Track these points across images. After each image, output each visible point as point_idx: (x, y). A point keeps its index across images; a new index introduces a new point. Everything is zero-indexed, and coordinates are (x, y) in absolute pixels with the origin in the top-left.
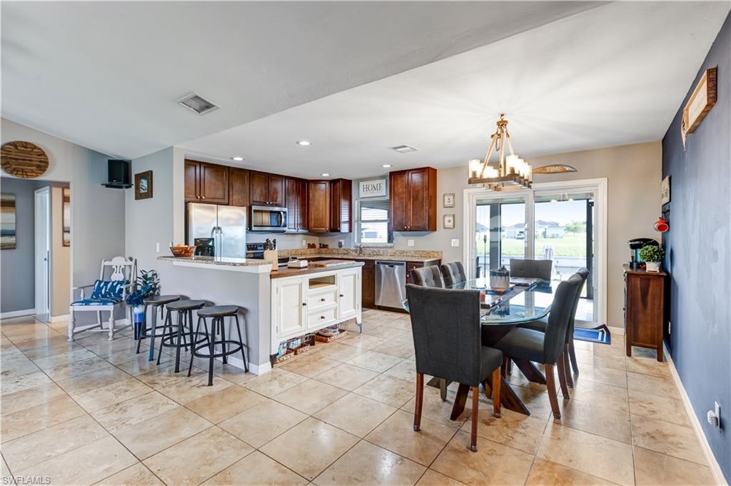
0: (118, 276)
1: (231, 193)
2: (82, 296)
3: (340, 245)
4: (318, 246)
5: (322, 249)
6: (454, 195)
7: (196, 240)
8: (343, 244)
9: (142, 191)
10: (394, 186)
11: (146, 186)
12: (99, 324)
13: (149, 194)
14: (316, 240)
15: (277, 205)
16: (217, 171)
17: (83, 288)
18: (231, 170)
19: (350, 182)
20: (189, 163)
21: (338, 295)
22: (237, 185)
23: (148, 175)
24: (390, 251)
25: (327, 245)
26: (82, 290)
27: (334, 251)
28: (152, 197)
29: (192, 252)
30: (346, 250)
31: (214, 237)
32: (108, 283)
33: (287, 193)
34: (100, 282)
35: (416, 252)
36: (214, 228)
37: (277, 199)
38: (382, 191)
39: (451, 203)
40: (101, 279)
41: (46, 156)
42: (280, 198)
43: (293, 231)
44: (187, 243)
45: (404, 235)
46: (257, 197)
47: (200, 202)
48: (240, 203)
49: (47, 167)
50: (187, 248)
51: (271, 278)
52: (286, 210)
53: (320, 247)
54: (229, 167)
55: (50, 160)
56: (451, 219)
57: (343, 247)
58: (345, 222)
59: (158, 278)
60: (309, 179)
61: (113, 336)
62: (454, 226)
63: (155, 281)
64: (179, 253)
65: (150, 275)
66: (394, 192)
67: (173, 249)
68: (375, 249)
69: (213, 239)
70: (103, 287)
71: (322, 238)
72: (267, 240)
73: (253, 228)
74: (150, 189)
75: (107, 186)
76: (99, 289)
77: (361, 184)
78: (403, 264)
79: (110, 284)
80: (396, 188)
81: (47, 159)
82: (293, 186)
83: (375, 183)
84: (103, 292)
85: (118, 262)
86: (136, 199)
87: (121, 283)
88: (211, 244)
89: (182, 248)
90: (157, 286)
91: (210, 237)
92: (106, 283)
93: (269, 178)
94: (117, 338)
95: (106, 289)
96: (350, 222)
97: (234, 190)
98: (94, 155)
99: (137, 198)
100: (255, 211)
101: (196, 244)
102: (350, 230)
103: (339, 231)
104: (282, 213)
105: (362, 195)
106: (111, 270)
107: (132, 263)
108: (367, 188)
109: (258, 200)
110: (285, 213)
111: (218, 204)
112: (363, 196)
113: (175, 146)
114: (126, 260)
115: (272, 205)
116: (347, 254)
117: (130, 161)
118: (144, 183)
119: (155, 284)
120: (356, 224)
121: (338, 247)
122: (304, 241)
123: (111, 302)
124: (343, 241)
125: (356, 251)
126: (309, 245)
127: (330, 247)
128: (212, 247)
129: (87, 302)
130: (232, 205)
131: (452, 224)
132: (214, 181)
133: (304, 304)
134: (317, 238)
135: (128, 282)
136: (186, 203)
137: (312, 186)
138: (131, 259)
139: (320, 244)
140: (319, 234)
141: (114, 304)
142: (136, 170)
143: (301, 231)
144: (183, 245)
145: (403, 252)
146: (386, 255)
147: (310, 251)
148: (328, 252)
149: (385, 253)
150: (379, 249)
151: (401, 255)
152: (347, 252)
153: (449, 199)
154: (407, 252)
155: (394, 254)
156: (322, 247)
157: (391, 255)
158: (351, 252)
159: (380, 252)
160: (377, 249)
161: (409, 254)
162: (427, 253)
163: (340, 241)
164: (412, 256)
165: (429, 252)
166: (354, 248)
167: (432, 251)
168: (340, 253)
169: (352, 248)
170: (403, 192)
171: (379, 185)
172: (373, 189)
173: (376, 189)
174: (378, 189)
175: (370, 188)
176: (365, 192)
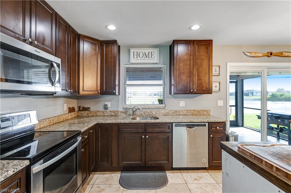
3: (106, 107)
4: (76, 109)
5: (83, 112)
6: (220, 66)
8: (109, 106)
19: (119, 47)
24: (163, 111)
25: (89, 108)
27: (98, 114)
30: (114, 112)
35: (187, 111)
39: (218, 72)
45: (175, 98)
53: (79, 110)
56: (218, 85)
57: (109, 110)
62: (219, 90)
68: (146, 110)
71: (80, 101)
78: (205, 125)
83: (147, 51)
96: (119, 85)
102: (119, 93)
108: (138, 55)
110: (59, 66)
112: (132, 62)
116: (115, 116)
120: (124, 87)
121: (102, 109)
122: (65, 105)
124: (109, 104)
126: (69, 108)
127: (91, 110)
131: (218, 88)
134: (76, 101)
139: (79, 107)
145: (176, 111)
146: (159, 114)
147: (71, 115)
148: (90, 115)
149: (158, 113)
150: (151, 110)
151: (174, 114)
152: (115, 114)
153: (215, 69)
154: (179, 112)
155: (166, 114)
156: (82, 110)
157: (163, 115)
158: (120, 114)
159: (153, 113)
160: (149, 109)
161: (182, 113)
162: (199, 112)
163: (106, 103)
164: (184, 115)
165: (199, 111)
166: (123, 110)
167: (202, 110)
168: (106, 115)
169: (121, 109)
170: (188, 59)
171: (150, 53)
172: (144, 57)
173: (148, 57)
174: (150, 56)
175: (141, 55)
176: (135, 58)
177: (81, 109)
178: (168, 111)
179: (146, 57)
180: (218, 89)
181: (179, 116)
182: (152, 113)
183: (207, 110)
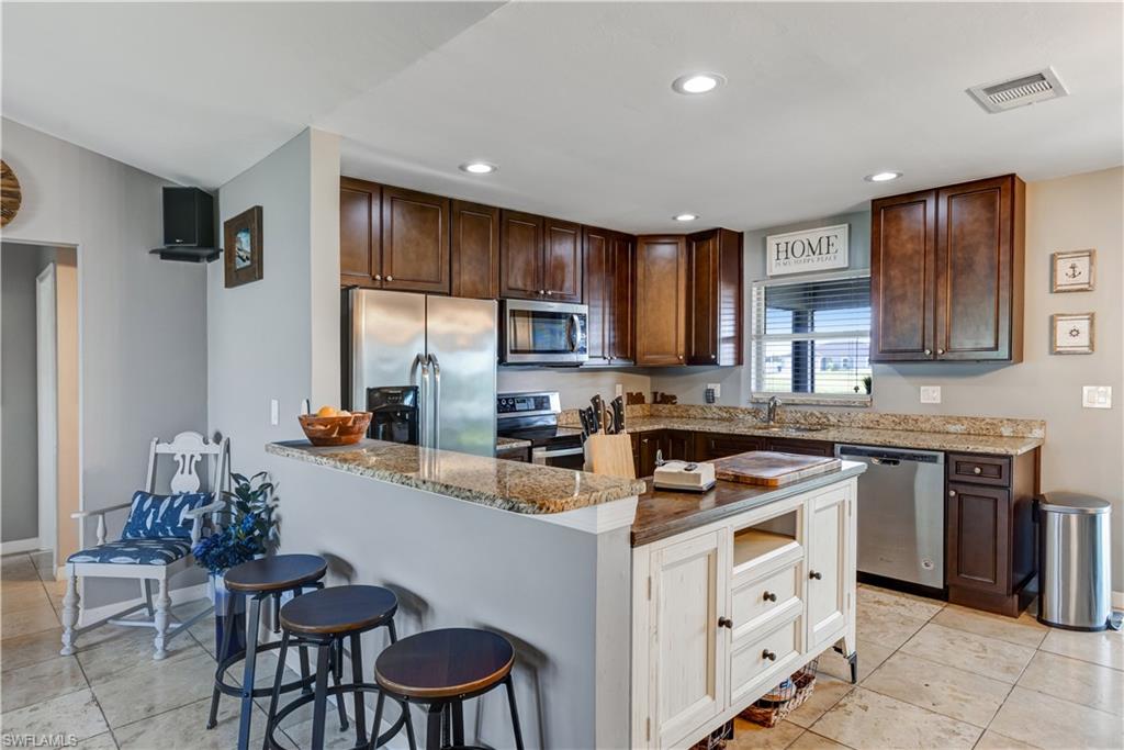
0: (186, 483)
1: (455, 267)
2: (100, 533)
3: (709, 397)
4: (648, 399)
5: (661, 407)
6: (1091, 254)
7: (370, 391)
8: (717, 394)
9: (240, 264)
10: (886, 237)
11: (248, 249)
12: (144, 600)
13: (254, 271)
14: (643, 385)
15: (562, 299)
16: (423, 209)
17: (102, 513)
18: (456, 208)
19: (740, 236)
20: (355, 189)
21: (806, 573)
22: (469, 249)
23: (251, 221)
24: (859, 414)
25: (674, 397)
26: (101, 517)
27: (693, 413)
28: (261, 277)
29: (360, 432)
30: (727, 409)
31: (418, 384)
32: (162, 499)
33: (587, 268)
34: (145, 496)
35: (948, 419)
36: (418, 360)
37: (563, 281)
38: (839, 256)
39: (1082, 278)
40: (148, 491)
41: (14, 179)
42: (571, 280)
43: (600, 362)
44: (346, 403)
45: (904, 374)
46: (517, 279)
47: (383, 286)
48: (477, 292)
49: (17, 208)
50: (348, 419)
51: (632, 545)
52: (584, 309)
53: (655, 402)
54: (451, 201)
55: (23, 191)
56: (1083, 325)
57: (717, 403)
58: (727, 340)
59: (276, 494)
60: (636, 234)
61: (164, 649)
62: (1092, 347)
63: (269, 501)
64: (324, 437)
65: (255, 486)
66: (887, 254)
67: (306, 422)
68: (809, 410)
69: (415, 389)
70: (149, 509)
72: (595, 400)
73: (510, 358)
74: (256, 258)
75: (165, 255)
76: (141, 515)
77: (772, 241)
78: (933, 459)
79: (167, 502)
80: (891, 242)
81: (18, 187)
82: (600, 250)
84: (149, 525)
85: (187, 445)
86: (226, 286)
87: (191, 500)
88: (408, 401)
89: (332, 421)
90: (273, 517)
91: (406, 383)
92: (159, 500)
93: (545, 228)
94: (176, 652)
95: (155, 517)
96: (738, 339)
97: (464, 260)
98: (130, 176)
99: (229, 283)
100: (514, 313)
101: (370, 408)
102: (739, 360)
103: (714, 362)
104: (576, 318)
105: (774, 268)
106: (169, 465)
107: (219, 449)
108: (790, 249)
109: (520, 284)
110: (582, 317)
111: (427, 293)
113: (313, 127)
114: (206, 442)
115: (553, 299)
116: (730, 420)
117: (217, 191)
118: (244, 241)
119: (270, 510)
120: (754, 343)
121: (701, 402)
122: (620, 386)
123: (161, 556)
124: (717, 389)
125: (755, 413)
126: (628, 393)
127: (679, 401)
128: (414, 410)
129: (104, 553)
130: (458, 296)
131: (1083, 339)
132: (414, 233)
133: (722, 623)
134: (648, 379)
135: (209, 500)
136: (346, 293)
137: (642, 250)
138: (218, 437)
139: (655, 394)
140: (653, 371)
141: (169, 560)
142: (227, 211)
143: (618, 363)
144: (335, 411)
145: (906, 419)
146: (848, 424)
147: (632, 410)
148: (675, 414)
149: (844, 419)
150: (825, 410)
151: (897, 428)
152: (730, 415)
153: (1073, 267)
154: (916, 421)
155: (871, 425)
156: (660, 402)
157: (862, 428)
158: (741, 416)
159: (830, 417)
160: (817, 408)
161: (927, 426)
162: (991, 424)
163: (710, 386)
164: (935, 432)
165: (995, 422)
166: (750, 406)
167: (1008, 420)
168: (710, 416)
169: (744, 404)
170: (917, 252)
171: (824, 241)
172: (806, 253)
173: (818, 252)
174: (824, 250)
175: (798, 249)
176: (782, 261)
177: (659, 399)
178: (877, 417)
179: (811, 253)
180: (1087, 343)
181: (916, 434)
182: (828, 420)
183: (1031, 421)
